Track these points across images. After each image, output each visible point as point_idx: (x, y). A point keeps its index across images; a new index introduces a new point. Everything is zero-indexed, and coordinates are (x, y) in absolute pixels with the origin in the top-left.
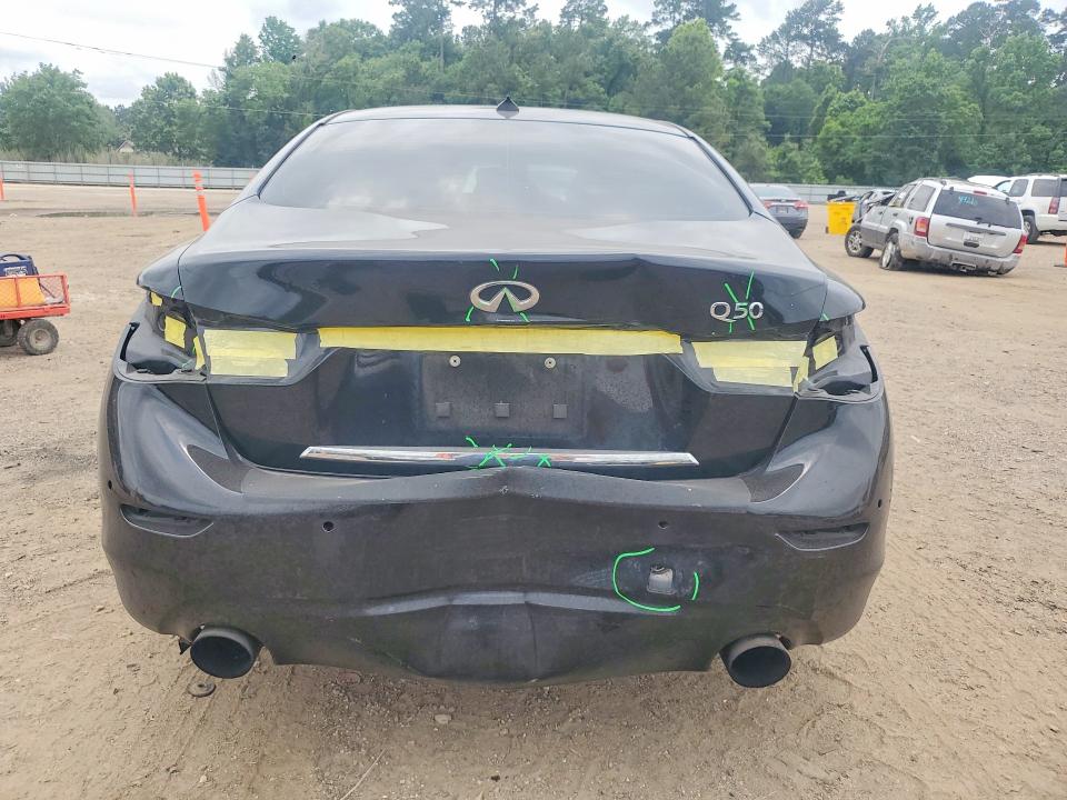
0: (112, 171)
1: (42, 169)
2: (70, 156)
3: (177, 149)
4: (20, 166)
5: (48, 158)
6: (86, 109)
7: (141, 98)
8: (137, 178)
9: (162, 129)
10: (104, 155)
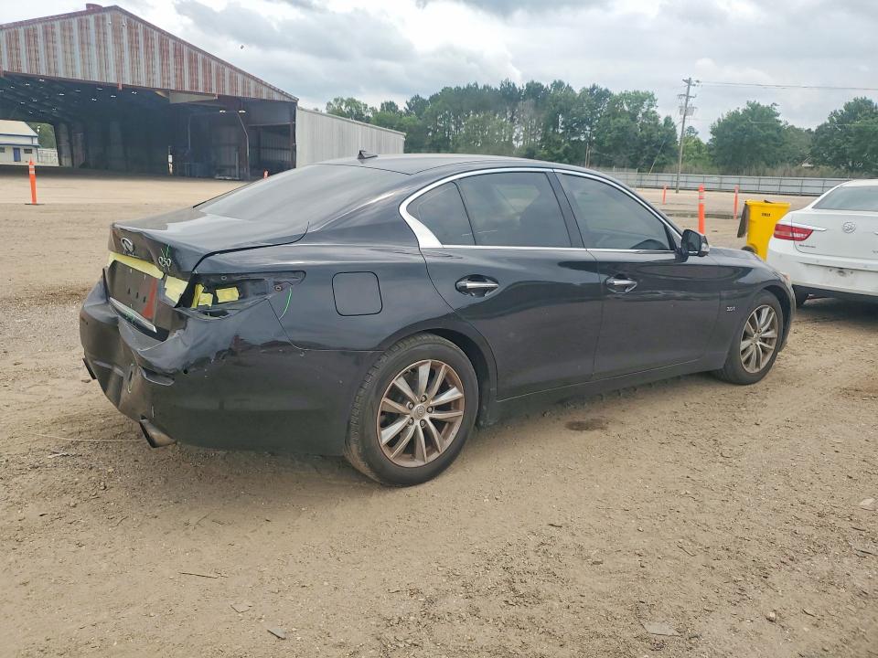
0: (783, 182)
1: (731, 180)
2: (754, 170)
3: (850, 164)
4: (716, 179)
5: (737, 172)
6: (774, 133)
7: (828, 122)
8: (804, 188)
9: (839, 146)
10: (780, 169)
